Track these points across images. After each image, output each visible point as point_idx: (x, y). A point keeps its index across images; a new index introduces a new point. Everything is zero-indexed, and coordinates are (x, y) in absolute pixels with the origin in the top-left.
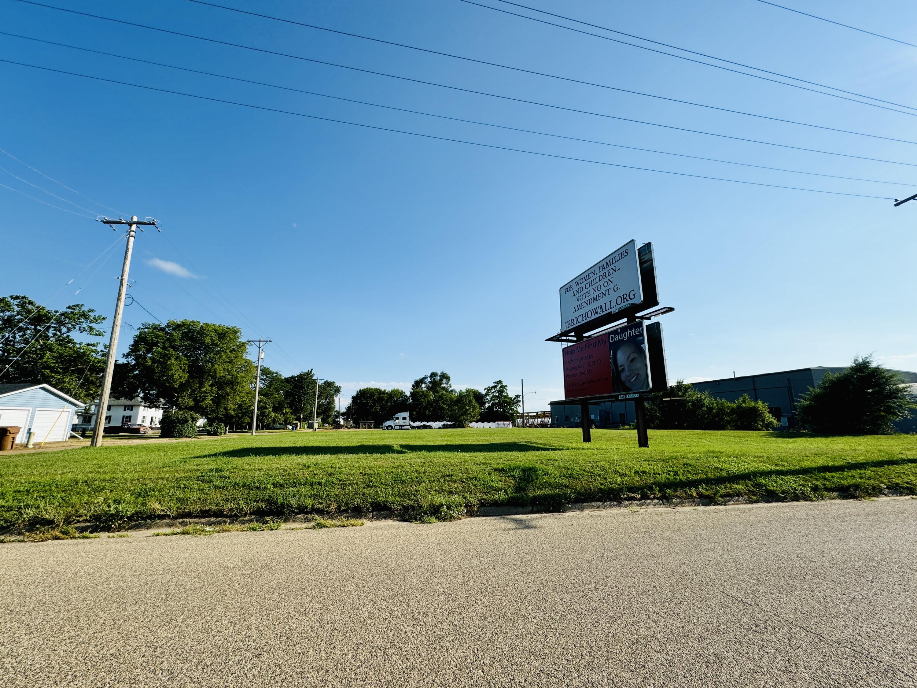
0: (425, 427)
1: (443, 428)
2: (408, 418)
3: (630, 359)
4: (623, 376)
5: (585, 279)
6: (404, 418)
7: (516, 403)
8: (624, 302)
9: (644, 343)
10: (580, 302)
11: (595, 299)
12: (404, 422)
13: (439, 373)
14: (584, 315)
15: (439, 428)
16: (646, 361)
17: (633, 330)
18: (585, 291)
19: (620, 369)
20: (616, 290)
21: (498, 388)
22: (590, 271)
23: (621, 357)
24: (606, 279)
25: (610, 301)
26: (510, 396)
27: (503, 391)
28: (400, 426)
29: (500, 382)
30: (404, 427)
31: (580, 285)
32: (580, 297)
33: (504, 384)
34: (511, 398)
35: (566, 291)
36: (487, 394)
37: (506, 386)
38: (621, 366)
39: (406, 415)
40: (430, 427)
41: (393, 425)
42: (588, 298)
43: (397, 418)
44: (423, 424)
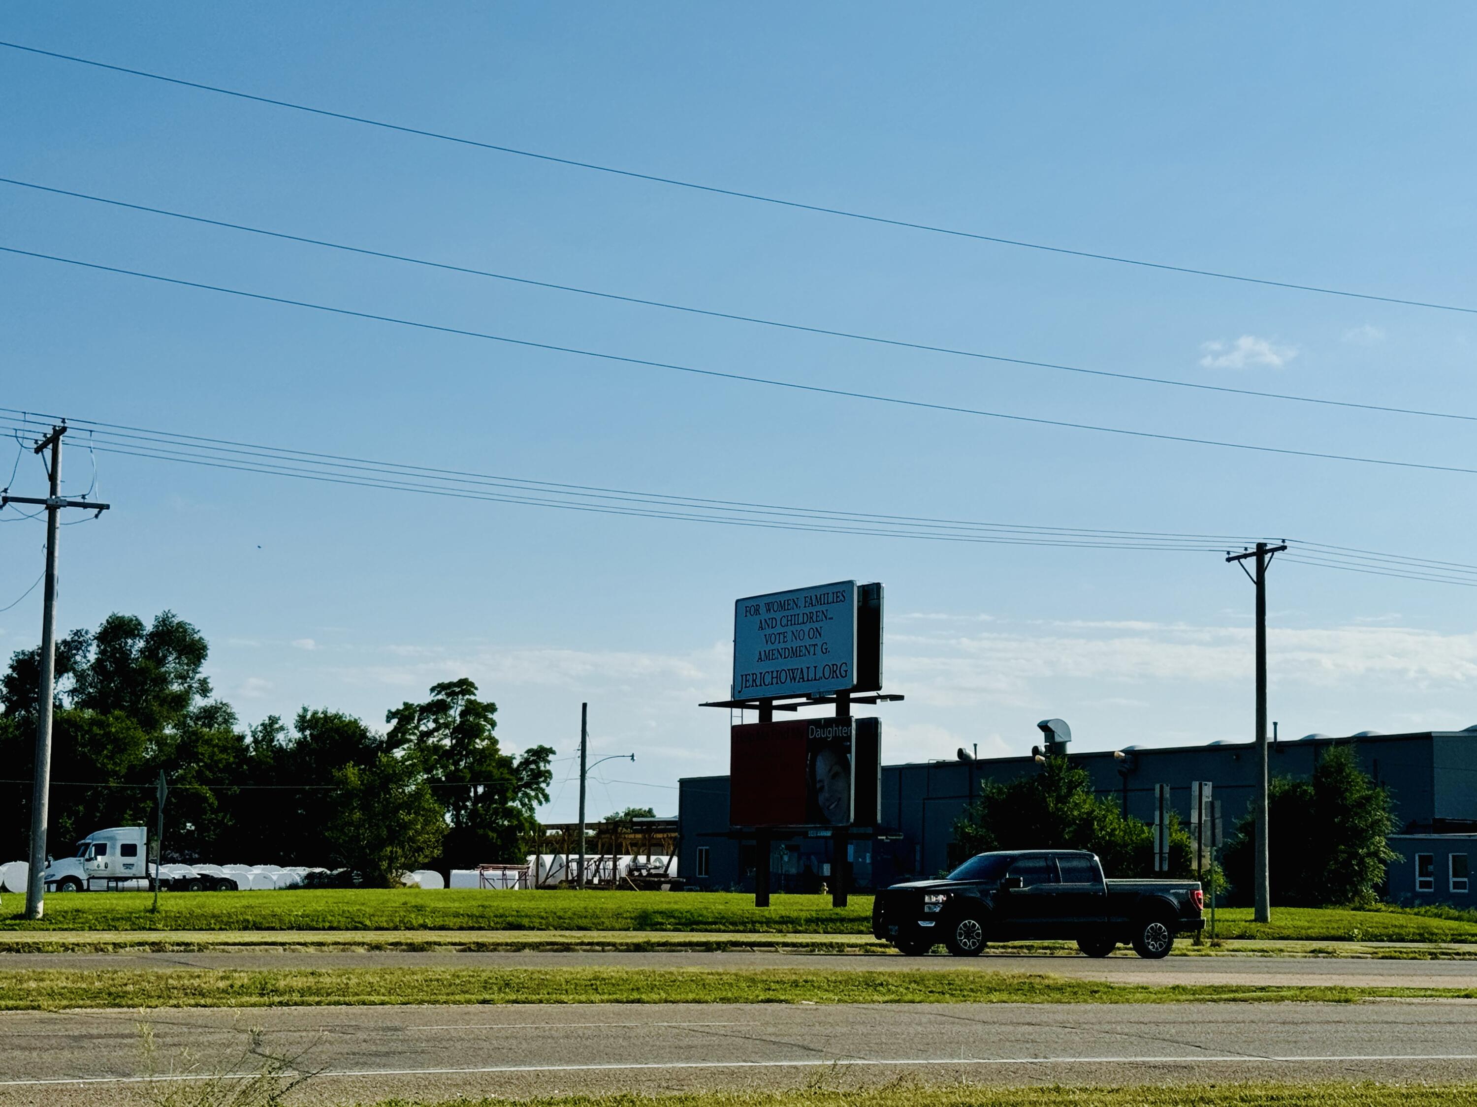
0: (209, 884)
1: (306, 887)
2: (142, 851)
3: (832, 773)
4: (821, 798)
5: (782, 606)
6: (129, 850)
7: (528, 785)
8: (833, 677)
9: (850, 752)
10: (770, 647)
11: (795, 653)
12: (127, 866)
13: (149, 626)
14: (775, 675)
15: (293, 887)
16: (850, 780)
17: (840, 728)
18: (779, 629)
19: (818, 786)
20: (824, 651)
21: (455, 713)
22: (790, 596)
23: (822, 767)
24: (814, 625)
25: (815, 667)
26: (505, 749)
27: (476, 732)
28: (109, 879)
29: (465, 686)
30: (128, 884)
31: (772, 615)
32: (770, 636)
33: (481, 697)
34: (506, 762)
35: (747, 610)
36: (394, 739)
37: (492, 708)
38: (820, 781)
39: (135, 835)
40: (232, 885)
41: (82, 875)
42: (783, 645)
43: (101, 850)
44: (194, 871)
